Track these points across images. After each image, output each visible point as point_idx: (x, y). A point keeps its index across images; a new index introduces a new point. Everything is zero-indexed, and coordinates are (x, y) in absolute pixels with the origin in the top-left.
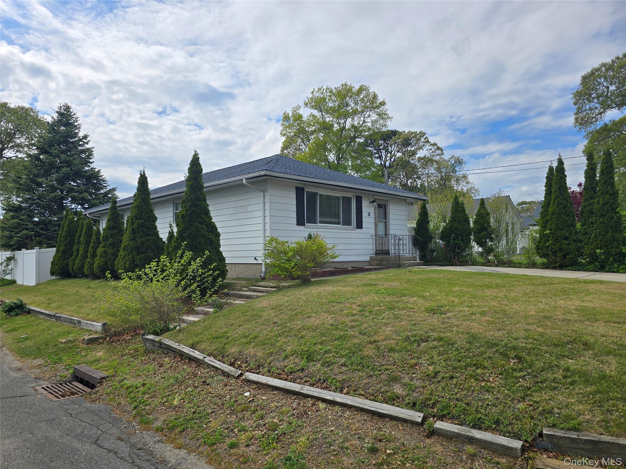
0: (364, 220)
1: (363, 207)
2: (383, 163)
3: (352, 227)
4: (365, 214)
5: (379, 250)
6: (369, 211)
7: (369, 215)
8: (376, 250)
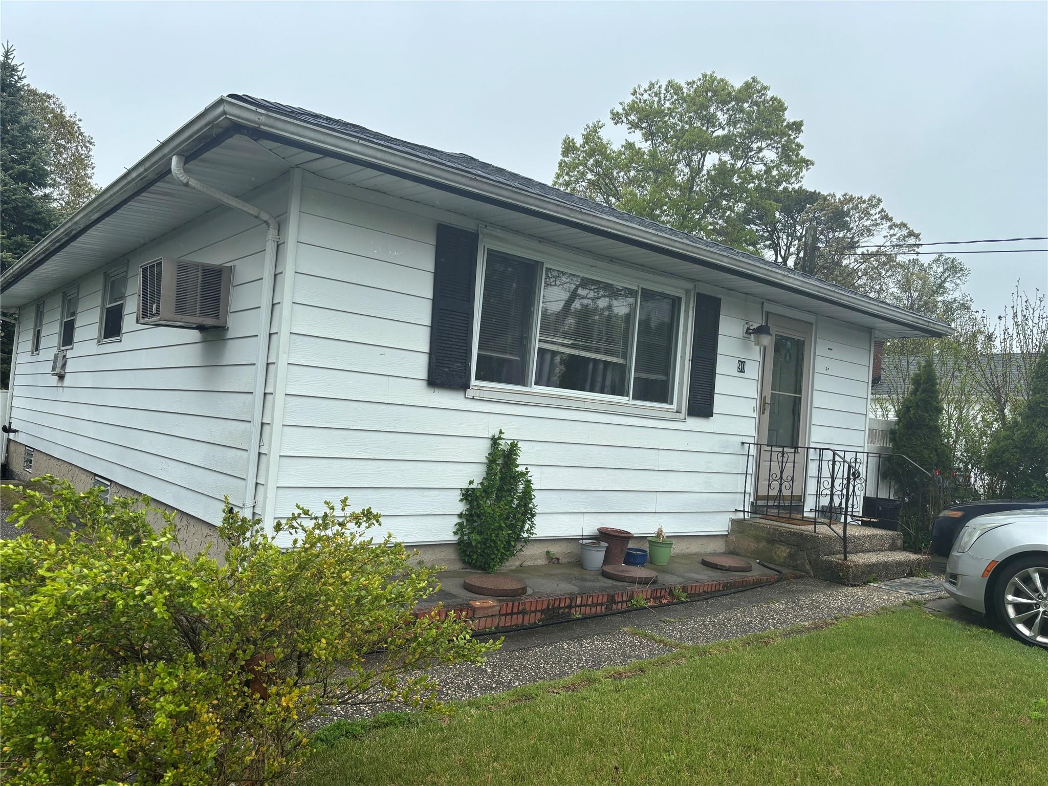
0: (721, 385)
1: (721, 339)
2: (780, 260)
3: (674, 407)
4: (724, 366)
5: (768, 498)
6: (743, 356)
7: (742, 371)
8: (757, 498)
